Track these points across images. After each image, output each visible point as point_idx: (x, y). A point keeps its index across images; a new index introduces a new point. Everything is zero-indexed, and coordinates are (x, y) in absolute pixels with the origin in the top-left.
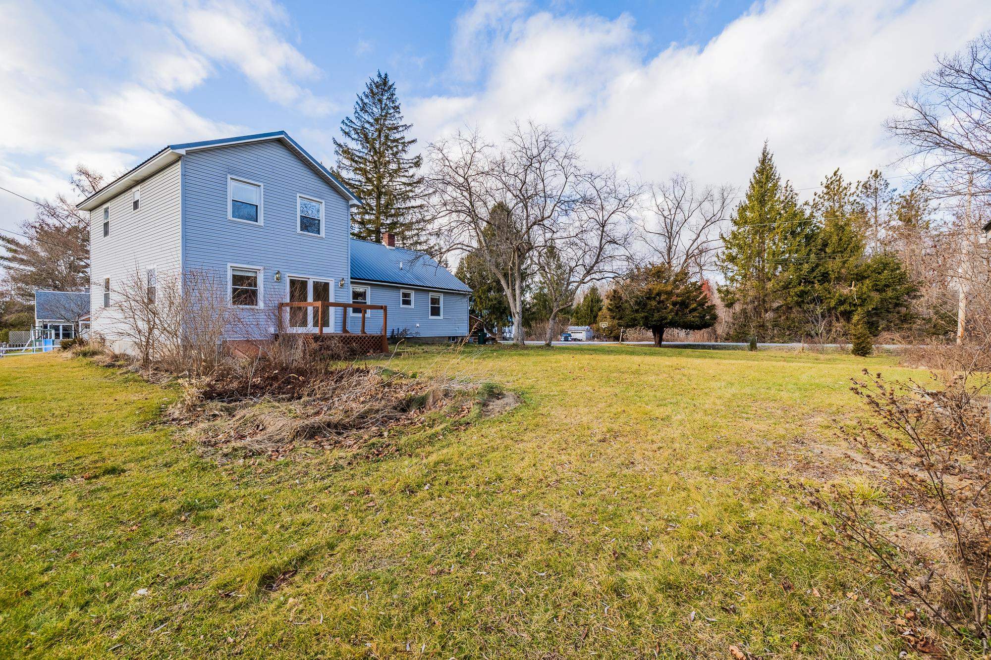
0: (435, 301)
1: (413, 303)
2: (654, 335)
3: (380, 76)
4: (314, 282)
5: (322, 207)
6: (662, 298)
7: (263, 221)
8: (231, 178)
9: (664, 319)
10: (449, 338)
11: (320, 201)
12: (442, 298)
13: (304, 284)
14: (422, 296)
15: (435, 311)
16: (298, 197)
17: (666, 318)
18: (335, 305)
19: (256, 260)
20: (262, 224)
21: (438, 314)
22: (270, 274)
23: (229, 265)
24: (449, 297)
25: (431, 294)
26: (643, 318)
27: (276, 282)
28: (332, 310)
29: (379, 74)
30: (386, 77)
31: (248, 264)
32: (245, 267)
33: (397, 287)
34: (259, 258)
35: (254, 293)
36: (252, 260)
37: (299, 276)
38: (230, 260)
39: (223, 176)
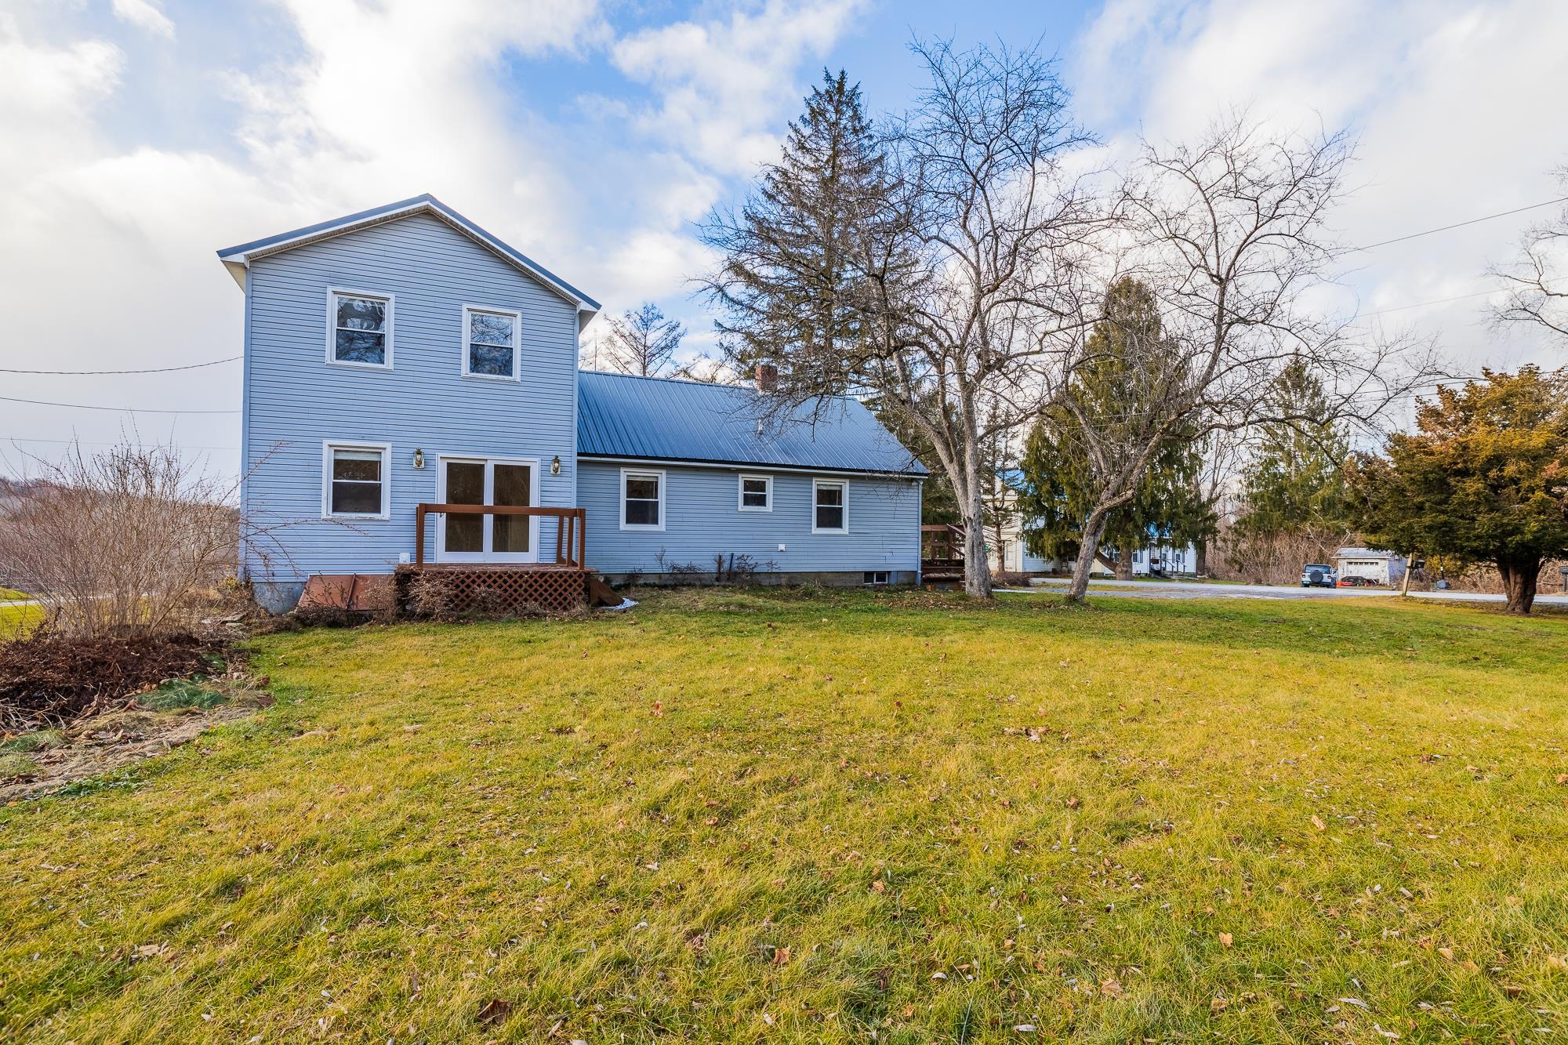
0: (829, 497)
1: (770, 500)
2: (1506, 576)
3: (828, 78)
4: (496, 466)
5: (517, 326)
6: (1510, 470)
7: (392, 361)
8: (335, 293)
9: (1512, 533)
10: (868, 575)
11: (514, 312)
12: (846, 488)
13: (477, 471)
14: (792, 488)
15: (830, 517)
16: (465, 311)
17: (1517, 530)
18: (541, 512)
19: (377, 432)
20: (391, 367)
21: (838, 524)
22: (406, 456)
23: (326, 442)
24: (864, 488)
25: (815, 482)
26: (1430, 529)
27: (416, 469)
28: (534, 520)
29: (827, 74)
30: (843, 78)
31: (363, 439)
32: (358, 446)
33: (729, 470)
34: (384, 427)
35: (376, 491)
36: (371, 431)
37: (466, 456)
38: (328, 434)
39: (320, 290)
